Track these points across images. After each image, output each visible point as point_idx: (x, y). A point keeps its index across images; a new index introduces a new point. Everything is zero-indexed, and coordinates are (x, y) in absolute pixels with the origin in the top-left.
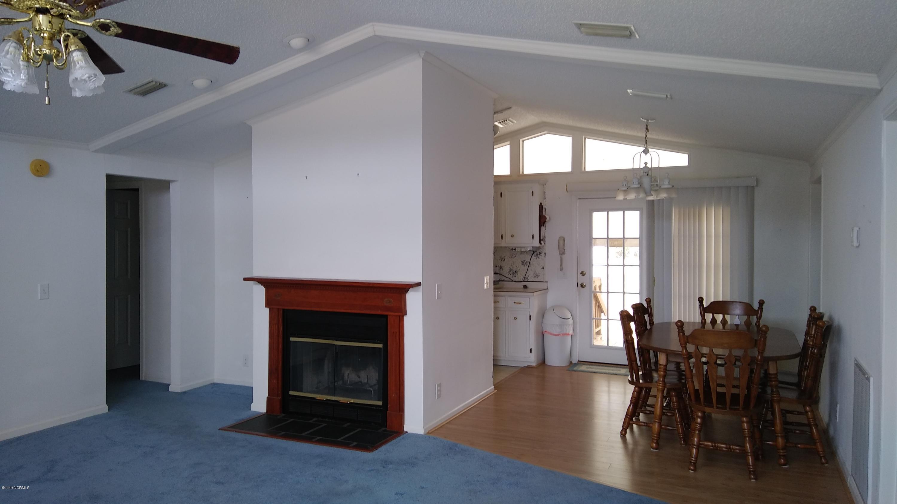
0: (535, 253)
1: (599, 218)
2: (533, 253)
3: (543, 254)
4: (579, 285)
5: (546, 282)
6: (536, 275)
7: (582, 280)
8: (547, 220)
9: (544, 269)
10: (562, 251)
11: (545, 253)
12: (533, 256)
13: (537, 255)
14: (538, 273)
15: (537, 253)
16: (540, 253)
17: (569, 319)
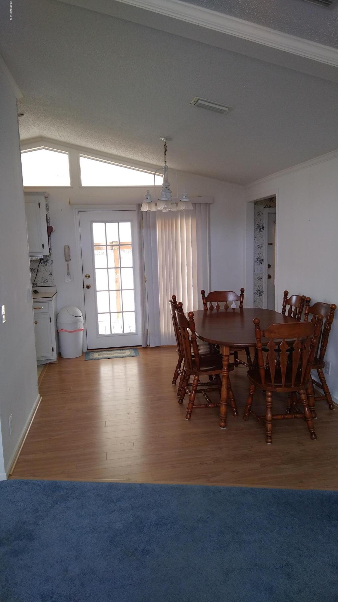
0: (42, 260)
1: (98, 228)
2: (41, 261)
3: (50, 262)
4: (85, 286)
5: (55, 286)
6: (45, 281)
7: (87, 282)
8: (53, 231)
9: (51, 274)
10: (68, 258)
11: (52, 261)
12: (40, 263)
13: (44, 262)
14: (46, 278)
15: (44, 261)
16: (47, 261)
17: (81, 317)
